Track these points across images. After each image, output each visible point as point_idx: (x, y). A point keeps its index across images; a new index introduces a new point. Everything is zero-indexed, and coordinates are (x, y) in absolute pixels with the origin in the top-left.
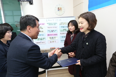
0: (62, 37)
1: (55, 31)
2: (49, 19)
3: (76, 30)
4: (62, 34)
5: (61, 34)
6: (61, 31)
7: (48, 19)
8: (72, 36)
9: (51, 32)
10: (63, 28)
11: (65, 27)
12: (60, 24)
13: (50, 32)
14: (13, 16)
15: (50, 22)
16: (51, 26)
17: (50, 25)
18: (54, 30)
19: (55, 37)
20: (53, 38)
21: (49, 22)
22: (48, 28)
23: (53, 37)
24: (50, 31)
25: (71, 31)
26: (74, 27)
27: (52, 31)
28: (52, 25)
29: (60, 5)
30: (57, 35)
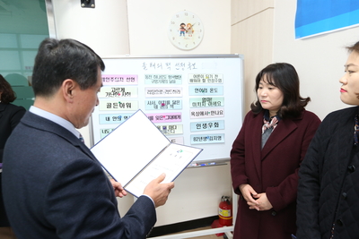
0: (198, 125)
1: (172, 106)
2: (153, 61)
3: (284, 107)
4: (198, 114)
5: (193, 114)
6: (194, 104)
7: (148, 62)
8: (267, 125)
9: (159, 106)
10: (201, 96)
11: (209, 90)
12: (191, 81)
13: (157, 107)
14: (20, 49)
15: (158, 72)
16: (160, 86)
17: (155, 81)
18: (168, 102)
19: (172, 127)
20: (165, 128)
21: (152, 71)
22: (150, 92)
23: (165, 124)
24: (157, 103)
25: (265, 106)
26: (276, 92)
27: (163, 105)
28: (163, 82)
29: (186, 14)
30: (179, 117)
